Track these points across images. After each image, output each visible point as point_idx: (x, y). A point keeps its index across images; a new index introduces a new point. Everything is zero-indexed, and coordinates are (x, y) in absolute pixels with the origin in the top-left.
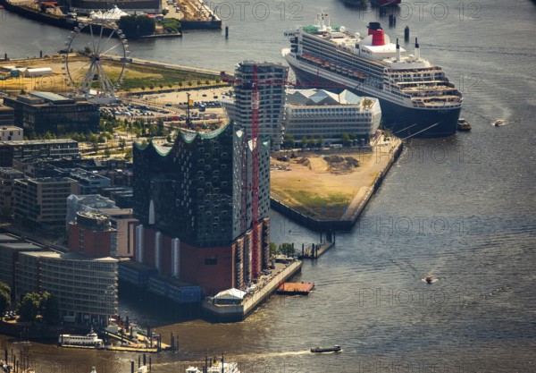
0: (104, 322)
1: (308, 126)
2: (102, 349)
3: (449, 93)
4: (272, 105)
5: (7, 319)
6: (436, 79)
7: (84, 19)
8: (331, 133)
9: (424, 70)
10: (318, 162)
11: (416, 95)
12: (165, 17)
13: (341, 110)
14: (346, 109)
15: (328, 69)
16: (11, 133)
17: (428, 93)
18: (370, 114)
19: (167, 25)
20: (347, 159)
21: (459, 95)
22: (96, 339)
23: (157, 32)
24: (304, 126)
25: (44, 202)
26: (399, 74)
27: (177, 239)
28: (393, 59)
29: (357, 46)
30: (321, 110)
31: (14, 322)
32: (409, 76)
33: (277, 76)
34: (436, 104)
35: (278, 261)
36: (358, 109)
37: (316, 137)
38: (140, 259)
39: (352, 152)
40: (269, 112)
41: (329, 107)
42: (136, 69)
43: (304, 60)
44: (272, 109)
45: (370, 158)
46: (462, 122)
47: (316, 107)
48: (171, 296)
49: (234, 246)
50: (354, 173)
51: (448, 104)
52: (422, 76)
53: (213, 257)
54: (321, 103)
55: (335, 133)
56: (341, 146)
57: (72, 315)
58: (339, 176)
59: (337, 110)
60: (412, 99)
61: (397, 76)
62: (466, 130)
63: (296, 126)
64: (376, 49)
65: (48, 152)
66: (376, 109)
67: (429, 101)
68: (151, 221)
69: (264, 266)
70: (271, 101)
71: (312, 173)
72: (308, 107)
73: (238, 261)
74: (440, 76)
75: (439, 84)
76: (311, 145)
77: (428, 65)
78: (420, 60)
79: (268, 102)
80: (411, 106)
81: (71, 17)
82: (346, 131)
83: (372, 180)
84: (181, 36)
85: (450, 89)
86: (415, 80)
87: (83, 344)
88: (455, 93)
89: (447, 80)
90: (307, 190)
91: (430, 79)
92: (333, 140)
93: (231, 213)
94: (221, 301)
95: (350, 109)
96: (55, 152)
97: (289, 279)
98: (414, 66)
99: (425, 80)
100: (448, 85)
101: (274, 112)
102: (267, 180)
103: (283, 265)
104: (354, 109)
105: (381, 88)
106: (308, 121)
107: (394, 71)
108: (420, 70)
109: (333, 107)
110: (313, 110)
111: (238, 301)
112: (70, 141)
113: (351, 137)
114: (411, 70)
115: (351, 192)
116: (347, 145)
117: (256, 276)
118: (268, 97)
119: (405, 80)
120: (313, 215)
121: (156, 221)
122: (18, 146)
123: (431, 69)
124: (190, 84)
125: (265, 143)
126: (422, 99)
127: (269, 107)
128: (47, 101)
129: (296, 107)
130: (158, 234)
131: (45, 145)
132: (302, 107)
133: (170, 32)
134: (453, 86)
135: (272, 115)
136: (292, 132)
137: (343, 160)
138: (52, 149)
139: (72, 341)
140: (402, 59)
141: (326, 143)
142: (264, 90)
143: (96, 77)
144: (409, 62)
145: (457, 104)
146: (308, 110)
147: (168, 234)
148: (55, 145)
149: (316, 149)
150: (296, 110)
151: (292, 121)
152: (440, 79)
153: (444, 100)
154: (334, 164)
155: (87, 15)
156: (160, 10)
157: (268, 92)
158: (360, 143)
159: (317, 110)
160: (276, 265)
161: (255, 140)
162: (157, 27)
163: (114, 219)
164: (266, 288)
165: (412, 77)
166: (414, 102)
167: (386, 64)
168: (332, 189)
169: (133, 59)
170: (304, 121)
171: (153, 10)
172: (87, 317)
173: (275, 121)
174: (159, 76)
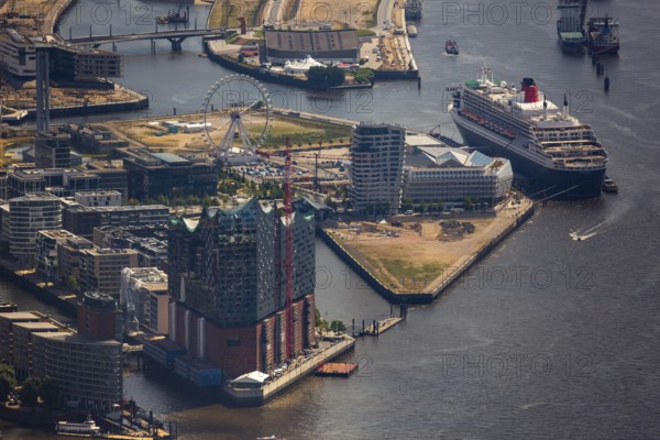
0: (107, 408)
1: (430, 189)
2: (98, 437)
3: (595, 153)
4: (389, 168)
5: (10, 404)
6: (584, 138)
7: (277, 69)
8: (453, 197)
9: (572, 128)
10: (431, 228)
11: (559, 155)
12: (361, 67)
13: (465, 172)
14: (469, 172)
15: (483, 125)
16: (109, 198)
17: (571, 153)
18: (495, 177)
19: (359, 75)
20: (464, 224)
21: (605, 155)
22: (94, 427)
23: (347, 82)
24: (425, 190)
25: (101, 274)
26: (545, 133)
27: (203, 319)
28: (541, 117)
29: (510, 103)
30: (443, 173)
31: (16, 407)
32: (555, 135)
33: (393, 138)
34: (578, 165)
35: (326, 339)
36: (484, 172)
37: (436, 201)
38: (173, 338)
39: (473, 217)
40: (385, 175)
41: (451, 169)
42: (301, 124)
43: (464, 116)
44: (389, 172)
45: (489, 223)
46: (609, 183)
47: (437, 170)
48: (193, 379)
49: (259, 327)
50: (465, 241)
51: (591, 165)
52: (569, 136)
53: (237, 338)
54: (444, 166)
55: (458, 197)
56: (462, 210)
57: (76, 400)
58: (447, 243)
59: (460, 172)
60: (554, 159)
61: (542, 135)
62: (613, 191)
63: (417, 190)
64: (525, 107)
65: (137, 218)
66: (505, 171)
67: (571, 162)
68: (182, 299)
69: (306, 345)
70: (388, 163)
71: (420, 240)
72: (429, 170)
73: (264, 341)
74: (588, 136)
75: (584, 144)
76: (431, 209)
77: (576, 123)
78: (569, 118)
79: (385, 165)
80: (553, 167)
81: (265, 67)
82: (468, 194)
83: (477, 248)
84: (371, 87)
85: (597, 149)
86: (561, 139)
87: (80, 432)
88: (601, 153)
89: (595, 139)
90: (403, 259)
91: (577, 139)
92: (456, 204)
93: (256, 293)
94: (241, 385)
95: (473, 172)
96: (145, 219)
97: (334, 359)
98: (561, 125)
99: (572, 139)
100: (594, 144)
101: (392, 175)
102: (309, 255)
103: (328, 344)
104: (478, 172)
105: (527, 147)
106: (429, 184)
107: (541, 130)
108: (567, 129)
109: (456, 169)
110: (434, 173)
111: (258, 385)
112: (161, 207)
113: (474, 201)
114: (558, 129)
115: (448, 262)
116: (468, 208)
117: (291, 356)
118: (385, 160)
119: (551, 140)
120: (395, 287)
121: (187, 299)
122: (106, 213)
123: (579, 128)
124: (341, 141)
125: (309, 218)
126: (565, 159)
127: (386, 170)
128: (163, 162)
129: (416, 170)
130: (187, 312)
131: (135, 212)
132: (424, 169)
133: (360, 82)
134: (599, 146)
135: (389, 178)
136: (412, 195)
137: (459, 225)
138: (141, 215)
139: (68, 428)
140: (550, 117)
141: (449, 207)
142: (381, 153)
143: (236, 136)
144: (557, 120)
145: (601, 164)
146: (429, 173)
147: (196, 314)
148: (144, 212)
149: (434, 213)
150: (417, 173)
151: (412, 184)
152: (588, 138)
153: (589, 161)
154: (449, 229)
155: (282, 65)
156: (358, 60)
157: (384, 155)
158: (483, 206)
159: (438, 173)
160: (321, 344)
161: (293, 215)
162: (347, 78)
163: (155, 295)
164: (298, 369)
165: (558, 136)
166: (555, 163)
167: (533, 123)
168: (430, 258)
169: (302, 113)
170: (426, 184)
171: (350, 60)
172: (90, 403)
173: (392, 185)
174: (322, 131)
